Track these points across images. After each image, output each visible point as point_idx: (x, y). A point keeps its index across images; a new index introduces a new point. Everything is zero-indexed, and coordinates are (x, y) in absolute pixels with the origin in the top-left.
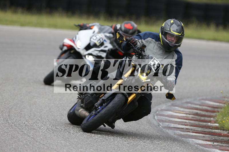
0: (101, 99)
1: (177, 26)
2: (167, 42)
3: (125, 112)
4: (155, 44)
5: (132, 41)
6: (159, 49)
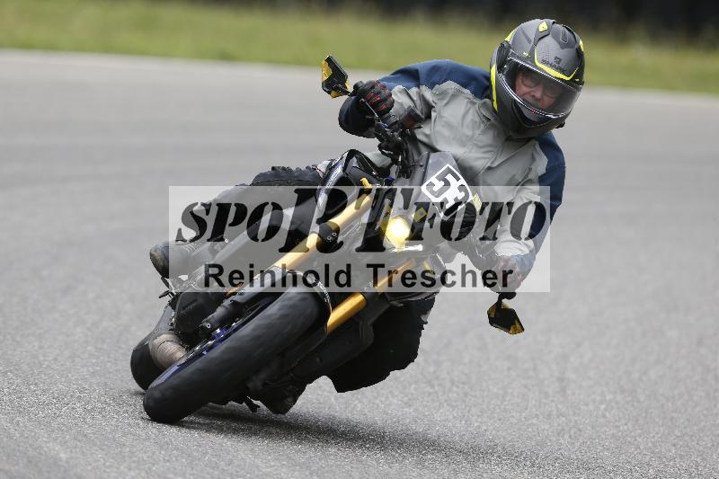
0: (230, 299)
1: (559, 47)
2: (515, 100)
3: (321, 360)
4: (469, 105)
5: (374, 96)
6: (482, 126)
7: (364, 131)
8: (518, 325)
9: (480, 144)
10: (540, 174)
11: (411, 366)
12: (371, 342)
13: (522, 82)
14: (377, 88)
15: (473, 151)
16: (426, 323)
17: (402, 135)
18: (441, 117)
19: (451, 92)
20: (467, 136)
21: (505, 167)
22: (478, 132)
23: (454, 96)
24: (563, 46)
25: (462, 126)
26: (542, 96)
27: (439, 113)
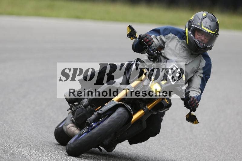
0: (97, 112)
1: (210, 21)
2: (195, 40)
3: (128, 134)
4: (178, 42)
5: (146, 39)
6: (183, 50)
7: (142, 51)
8: (196, 121)
9: (182, 56)
10: (203, 67)
11: (158, 135)
12: (145, 127)
13: (197, 34)
14: (148, 36)
15: (180, 58)
16: (163, 120)
17: (157, 53)
18: (168, 46)
19: (171, 37)
20: (177, 53)
21: (191, 64)
22: (181, 52)
23: (172, 39)
24: (212, 21)
25: (176, 50)
26: (204, 39)
27: (167, 45)
